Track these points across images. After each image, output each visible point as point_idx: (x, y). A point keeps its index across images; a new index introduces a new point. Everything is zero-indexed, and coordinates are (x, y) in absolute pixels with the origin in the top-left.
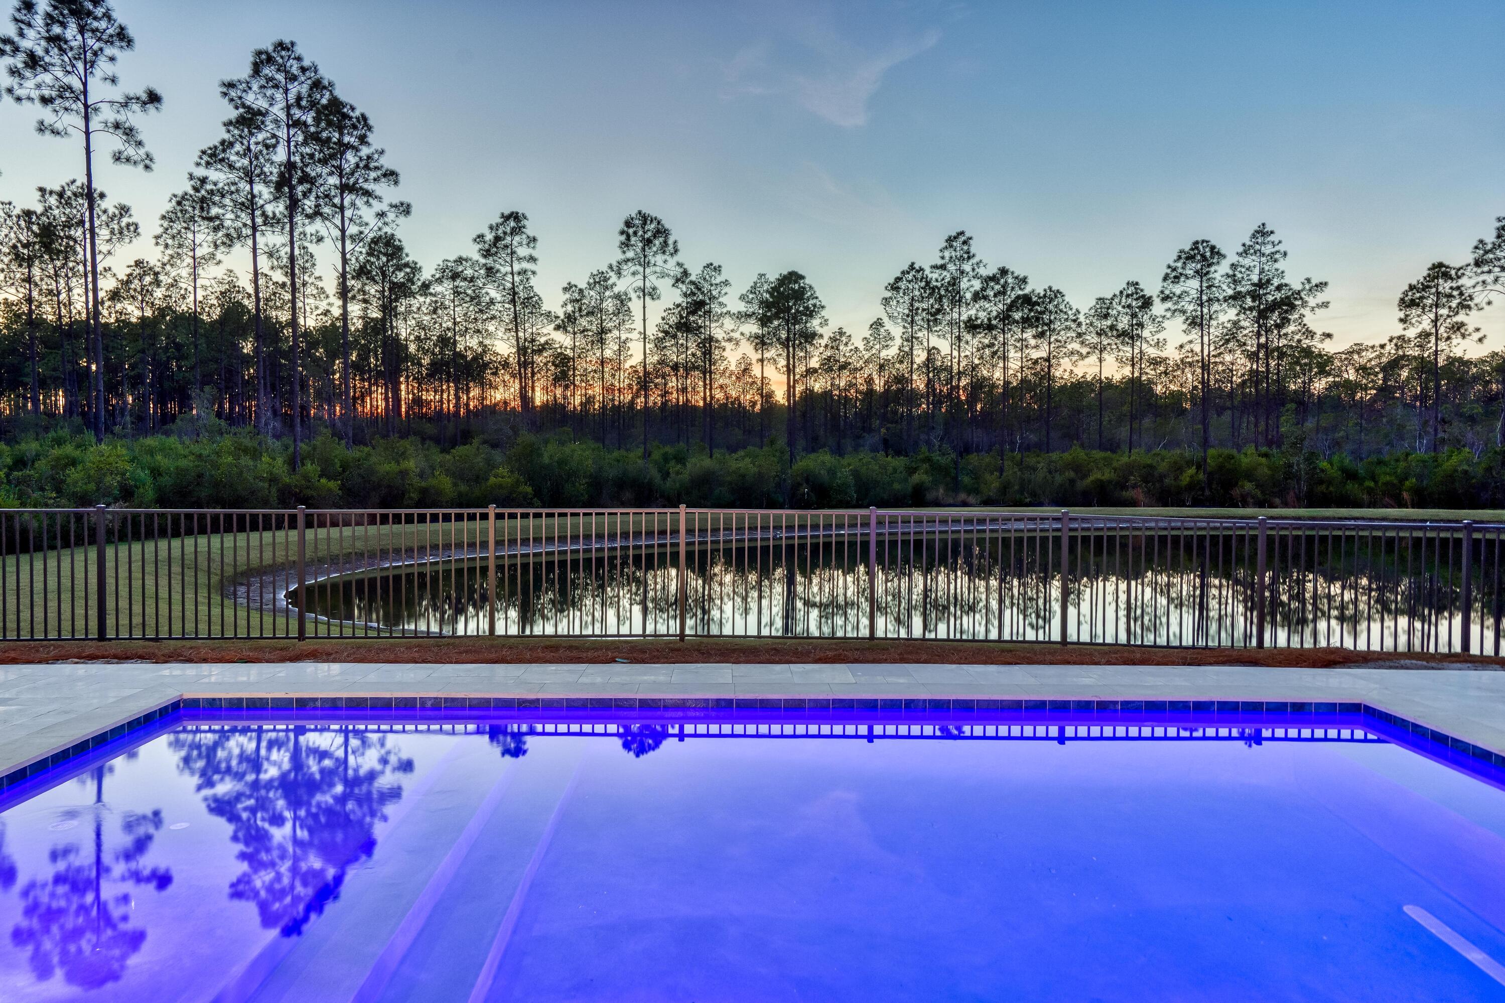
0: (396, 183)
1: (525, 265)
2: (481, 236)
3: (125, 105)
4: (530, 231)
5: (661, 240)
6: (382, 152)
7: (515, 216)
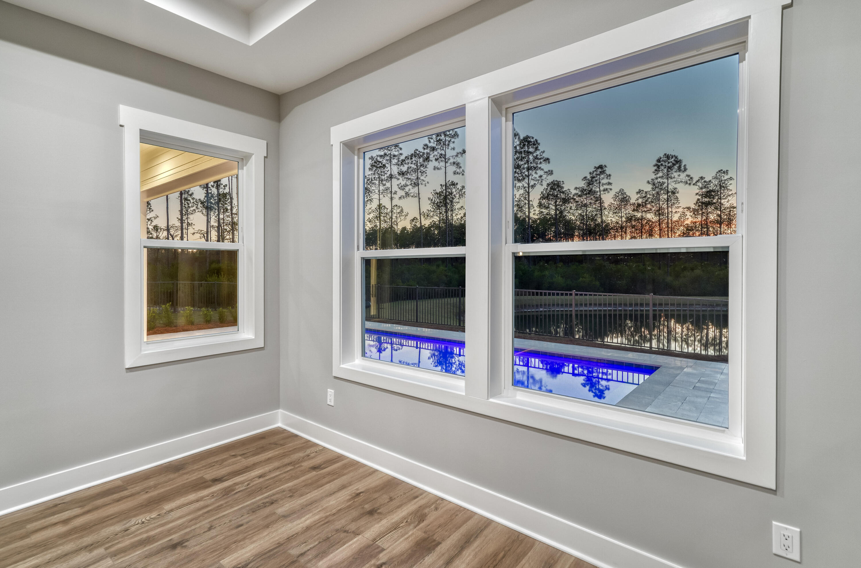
0: (549, 162)
1: (606, 187)
2: (585, 178)
4: (608, 172)
5: (677, 165)
6: (544, 152)
7: (601, 167)
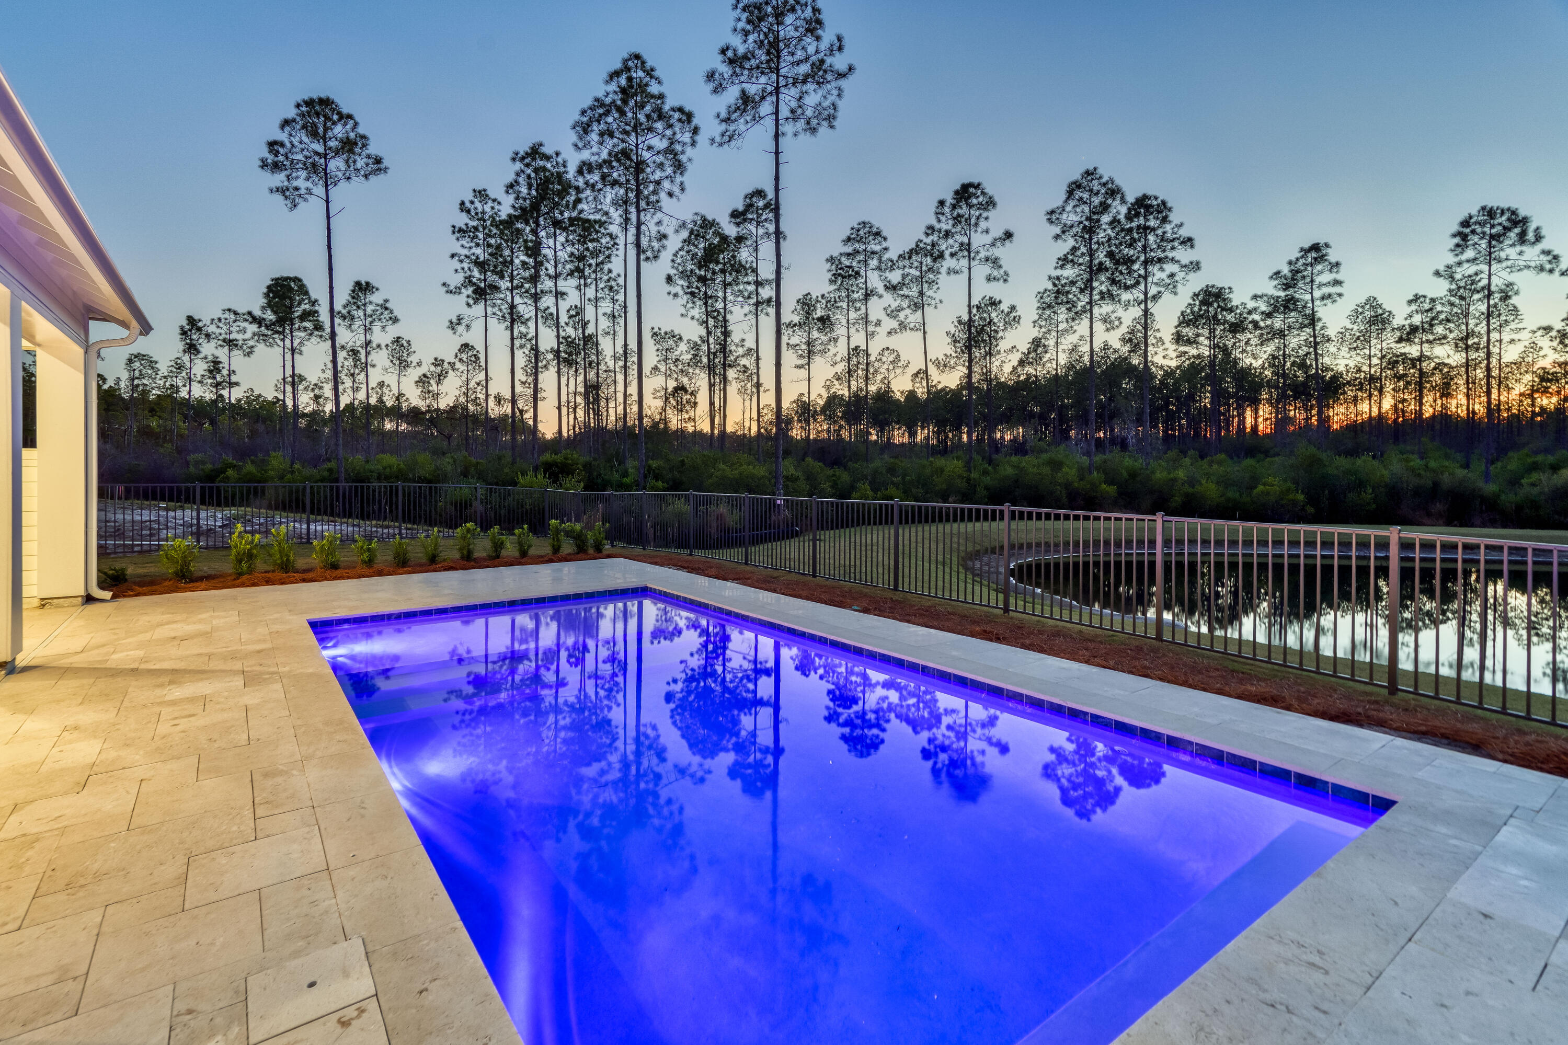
0: (1192, 246)
1: (1326, 290)
2: (1278, 273)
3: (993, 244)
4: (1332, 258)
5: (1517, 230)
6: (1181, 225)
7: (1315, 247)
